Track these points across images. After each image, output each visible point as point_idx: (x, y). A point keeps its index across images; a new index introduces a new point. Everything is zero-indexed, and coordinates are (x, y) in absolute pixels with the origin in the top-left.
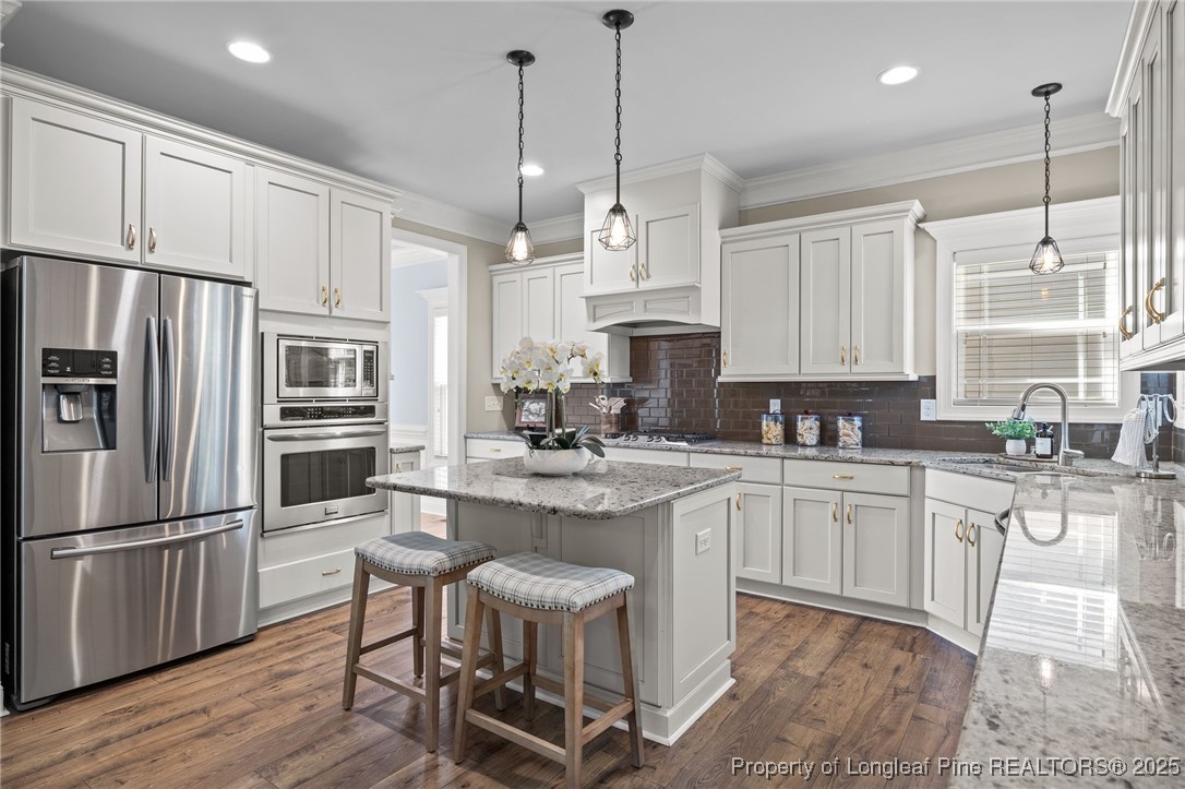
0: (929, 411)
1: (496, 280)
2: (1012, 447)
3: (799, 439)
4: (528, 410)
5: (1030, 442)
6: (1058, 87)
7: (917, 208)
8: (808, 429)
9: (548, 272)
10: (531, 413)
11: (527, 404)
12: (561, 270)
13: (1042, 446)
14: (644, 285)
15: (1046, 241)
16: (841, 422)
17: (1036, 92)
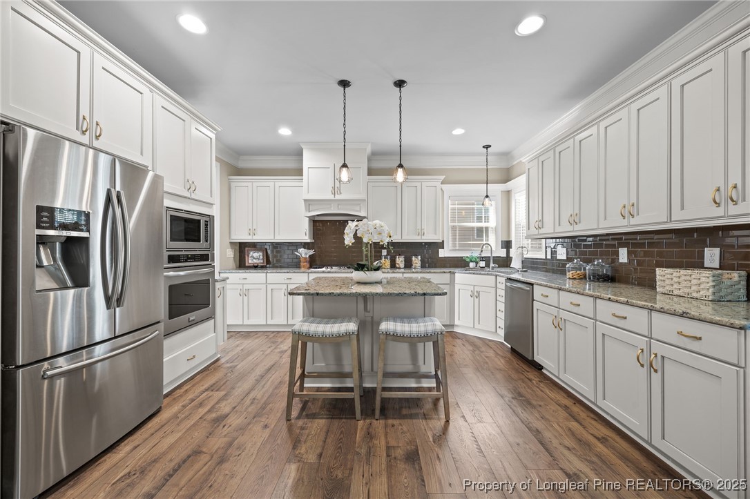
0: (442, 253)
1: (233, 185)
2: (472, 265)
3: (397, 266)
4: (252, 257)
5: (477, 263)
6: (490, 146)
7: (443, 177)
8: (400, 261)
9: (271, 184)
10: (254, 258)
11: (251, 253)
12: (278, 184)
13: (482, 264)
14: (338, 197)
15: (487, 196)
16: (414, 258)
17: (484, 147)
